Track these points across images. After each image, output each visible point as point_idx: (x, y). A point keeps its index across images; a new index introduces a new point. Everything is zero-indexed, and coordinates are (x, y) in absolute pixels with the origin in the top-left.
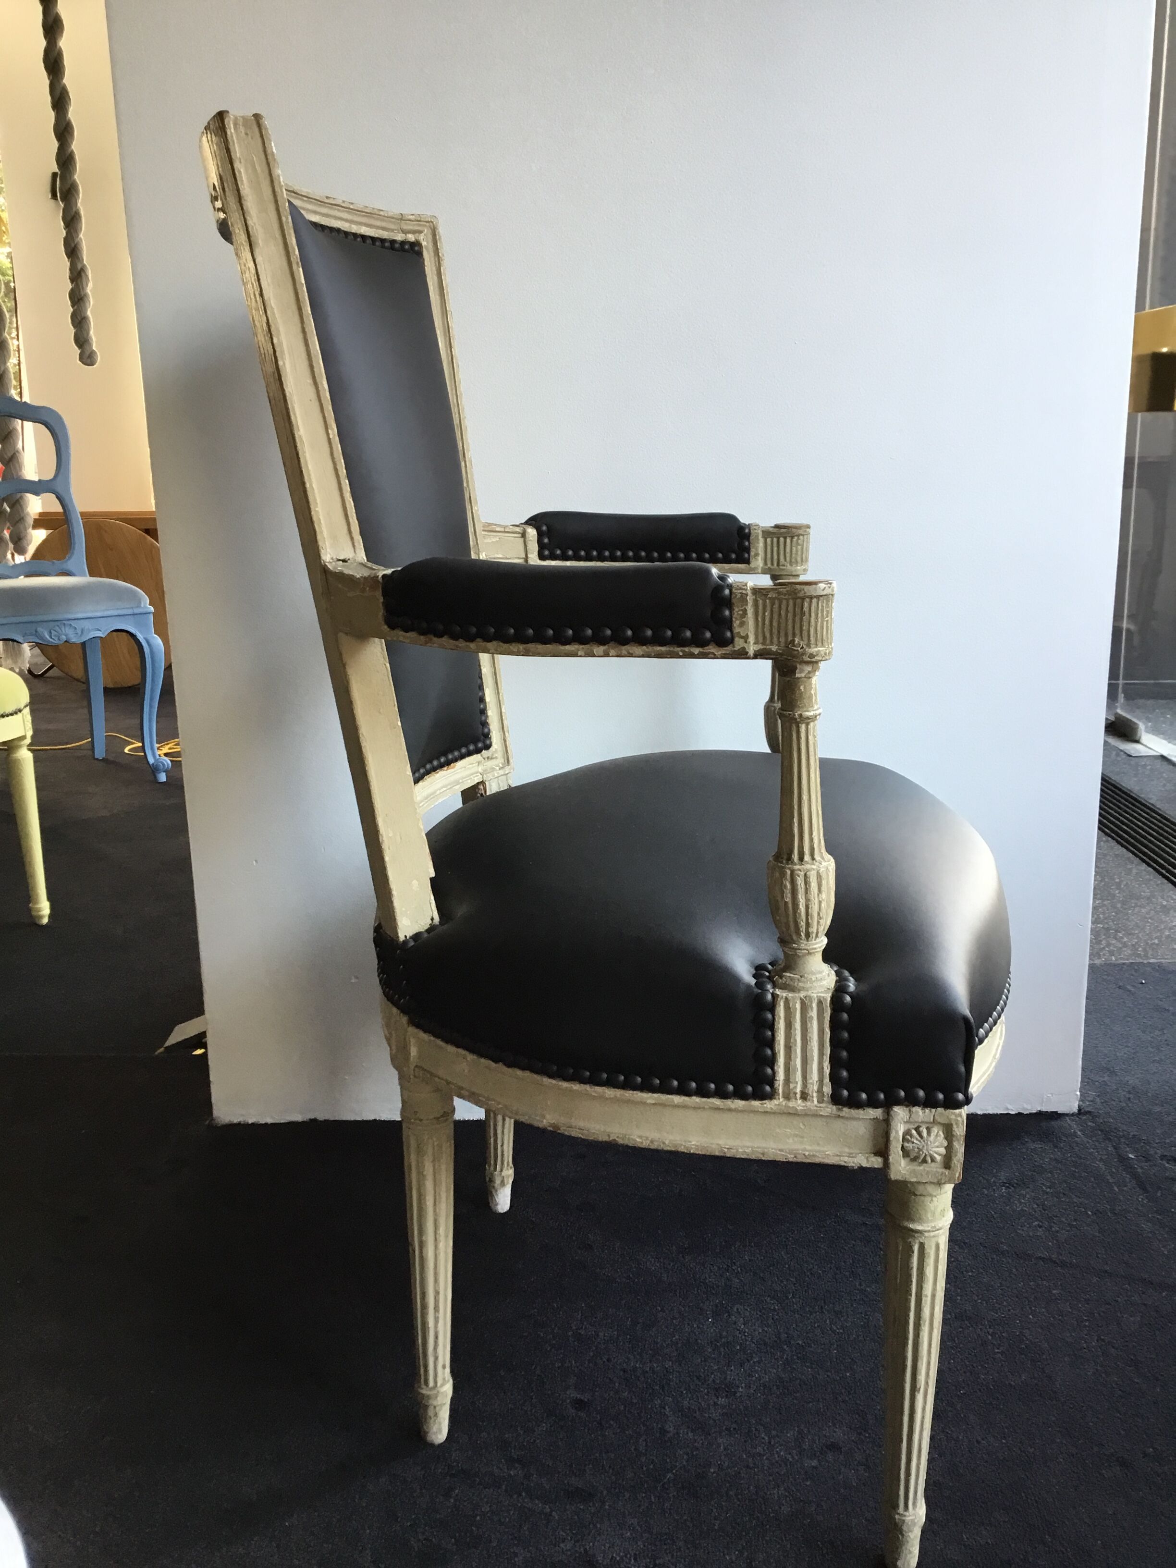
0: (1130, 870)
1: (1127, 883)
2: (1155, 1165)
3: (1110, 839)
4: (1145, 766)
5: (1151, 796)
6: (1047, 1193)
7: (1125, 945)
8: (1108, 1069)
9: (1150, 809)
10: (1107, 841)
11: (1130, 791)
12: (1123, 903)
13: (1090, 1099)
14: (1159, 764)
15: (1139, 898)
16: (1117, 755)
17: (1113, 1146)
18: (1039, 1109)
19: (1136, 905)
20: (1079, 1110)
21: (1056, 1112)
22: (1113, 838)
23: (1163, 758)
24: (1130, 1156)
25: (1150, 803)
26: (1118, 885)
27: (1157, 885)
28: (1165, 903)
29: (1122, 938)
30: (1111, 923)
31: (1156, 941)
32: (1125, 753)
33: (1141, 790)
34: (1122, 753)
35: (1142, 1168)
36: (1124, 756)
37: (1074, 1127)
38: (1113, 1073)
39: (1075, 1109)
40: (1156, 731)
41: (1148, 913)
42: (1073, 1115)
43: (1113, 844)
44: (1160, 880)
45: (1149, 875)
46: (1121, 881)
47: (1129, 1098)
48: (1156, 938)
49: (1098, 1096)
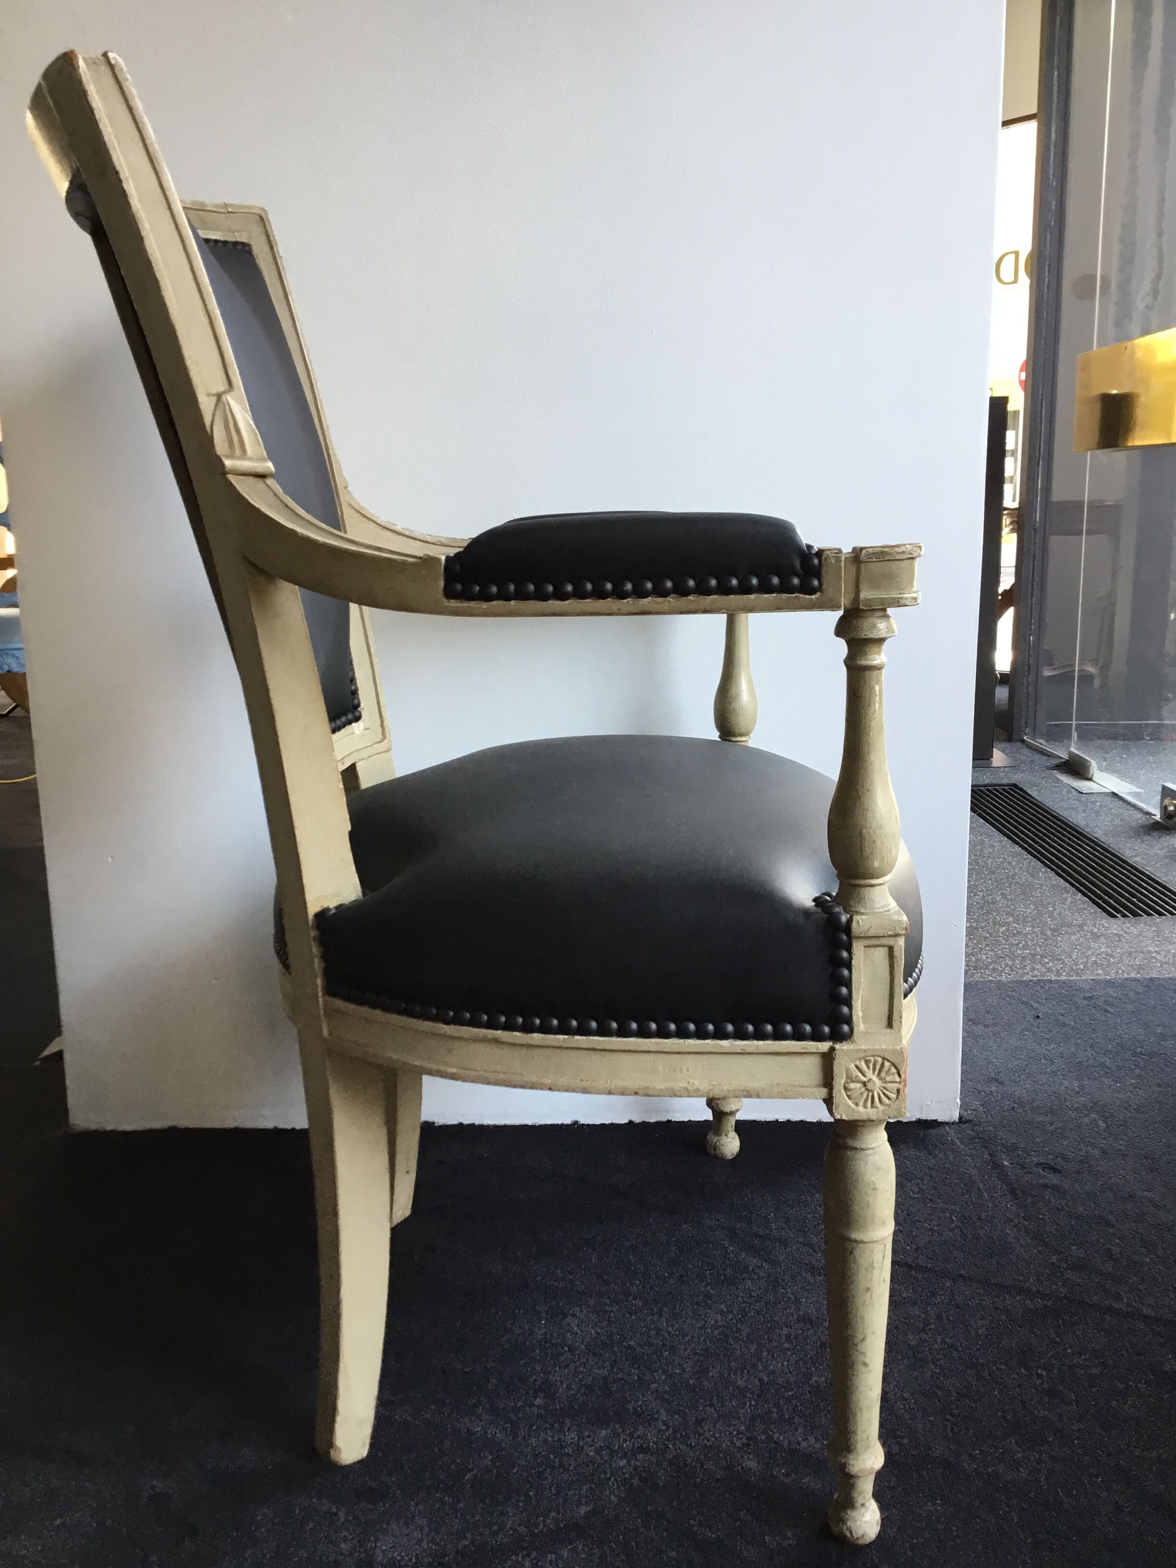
0: (1066, 899)
1: (1060, 912)
2: (1030, 1173)
3: (1049, 870)
4: (1093, 803)
5: (1097, 830)
6: (914, 1198)
7: (1049, 970)
8: (997, 1080)
9: (1094, 843)
10: (1046, 872)
11: (1077, 826)
12: (1053, 930)
13: (973, 1108)
14: (1108, 800)
15: (1070, 925)
16: (1068, 792)
17: (989, 1154)
18: (918, 1117)
19: (1067, 933)
20: (960, 1118)
21: (936, 1120)
22: (1052, 869)
23: (1114, 794)
24: (1005, 1163)
25: (1094, 837)
26: (1051, 914)
27: (1091, 914)
28: (1095, 930)
29: (1048, 963)
30: (1038, 949)
31: (1082, 967)
32: (1077, 790)
33: (1088, 824)
34: (1073, 790)
35: (1015, 1175)
36: (1075, 793)
37: (952, 1134)
38: (1002, 1083)
39: (956, 1117)
40: (1109, 769)
41: (1078, 940)
42: (953, 1123)
43: (1051, 875)
44: (1094, 909)
45: (1084, 904)
46: (1054, 909)
47: (1013, 1108)
48: (1081, 963)
49: (983, 1105)
